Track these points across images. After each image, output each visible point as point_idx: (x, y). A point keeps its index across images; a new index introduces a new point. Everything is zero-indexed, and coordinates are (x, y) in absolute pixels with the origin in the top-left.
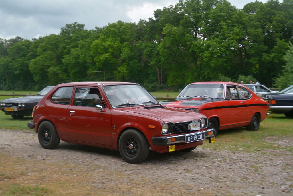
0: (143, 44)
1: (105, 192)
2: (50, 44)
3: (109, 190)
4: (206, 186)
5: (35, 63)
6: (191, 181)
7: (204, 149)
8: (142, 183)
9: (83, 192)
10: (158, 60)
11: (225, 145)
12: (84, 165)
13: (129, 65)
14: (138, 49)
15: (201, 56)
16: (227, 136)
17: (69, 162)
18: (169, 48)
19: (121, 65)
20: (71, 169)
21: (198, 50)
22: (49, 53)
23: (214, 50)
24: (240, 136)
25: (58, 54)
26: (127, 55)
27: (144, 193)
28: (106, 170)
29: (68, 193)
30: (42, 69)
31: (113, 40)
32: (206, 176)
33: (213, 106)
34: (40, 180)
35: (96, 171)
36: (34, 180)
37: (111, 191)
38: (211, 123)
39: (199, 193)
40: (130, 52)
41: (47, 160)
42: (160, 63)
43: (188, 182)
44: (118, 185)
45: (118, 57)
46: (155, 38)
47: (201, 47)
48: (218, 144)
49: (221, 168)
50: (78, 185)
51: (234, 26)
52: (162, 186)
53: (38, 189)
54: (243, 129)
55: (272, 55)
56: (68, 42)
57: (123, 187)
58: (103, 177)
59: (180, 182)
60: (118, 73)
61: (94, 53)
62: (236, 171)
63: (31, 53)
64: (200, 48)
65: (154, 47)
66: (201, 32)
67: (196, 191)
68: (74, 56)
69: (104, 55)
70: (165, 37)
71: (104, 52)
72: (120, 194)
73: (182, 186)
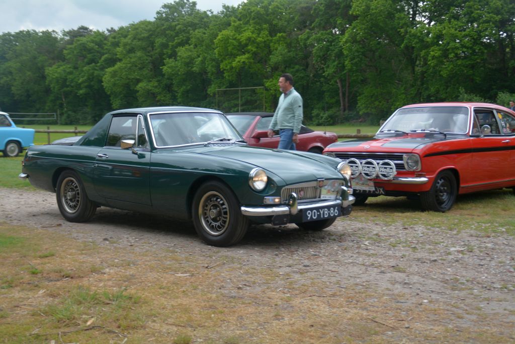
0: (312, 35)
1: (243, 303)
2: (139, 40)
3: (248, 300)
4: (434, 296)
5: (114, 74)
6: (405, 287)
7: (429, 229)
8: (310, 289)
9: (203, 304)
10: (340, 65)
11: (471, 223)
12: (204, 256)
14: (303, 46)
15: (424, 56)
16: (474, 205)
17: (177, 250)
18: (361, 42)
19: (272, 76)
20: (181, 262)
21: (418, 45)
22: (138, 55)
23: (451, 44)
24: (500, 206)
25: (154, 57)
26: (281, 56)
27: (315, 307)
28: (244, 265)
29: (174, 304)
30: (127, 86)
31: (256, 29)
32: (433, 279)
33: (446, 149)
34: (125, 281)
35: (226, 266)
36: (114, 282)
37: (253, 302)
38: (442, 181)
39: (421, 310)
40: (286, 50)
41: (137, 246)
42: (345, 72)
43: (398, 289)
44: (266, 292)
45: (266, 61)
46: (335, 23)
47: (425, 39)
48: (456, 221)
49: (462, 264)
50: (193, 291)
52: (349, 295)
53: (121, 297)
54: (505, 193)
56: (171, 36)
57: (277, 297)
58: (239, 278)
59: (382, 288)
60: (265, 92)
61: (219, 55)
62: (491, 269)
63: (106, 56)
64: (422, 41)
65: (333, 41)
66: (425, 11)
67: (414, 305)
68: (183, 60)
69: (238, 57)
70: (354, 22)
71: (239, 53)
72: (269, 308)
73: (388, 295)
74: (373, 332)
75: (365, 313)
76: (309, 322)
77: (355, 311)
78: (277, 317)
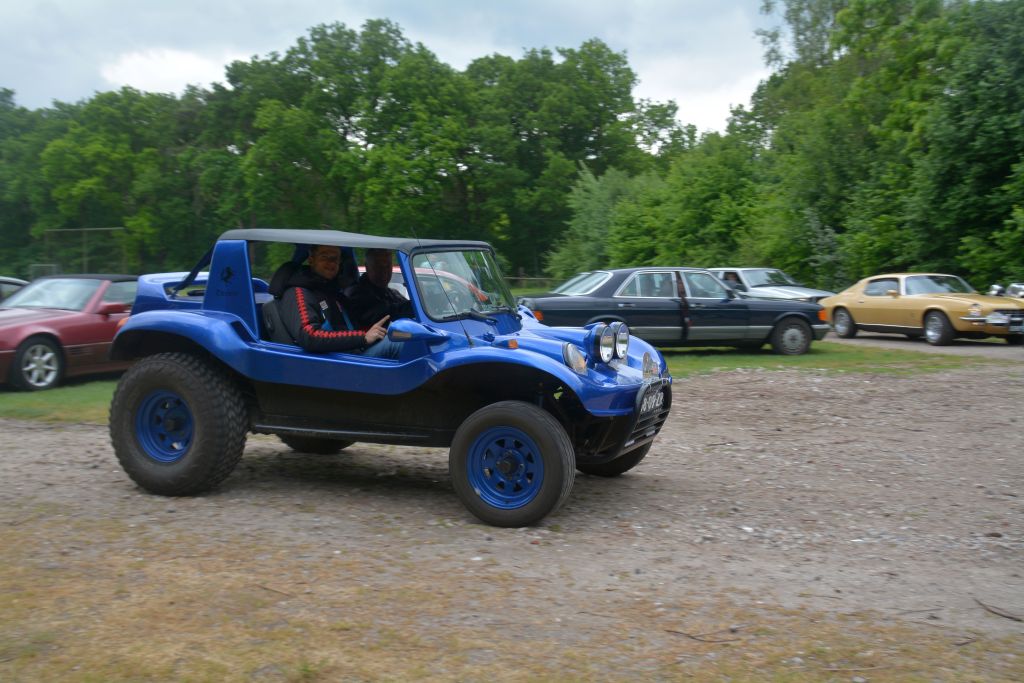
0: (198, 154)
1: (69, 577)
4: (350, 544)
6: (311, 535)
8: (176, 546)
10: (241, 199)
12: (7, 505)
13: (157, 212)
14: (184, 169)
15: (360, 190)
18: (273, 167)
19: (135, 213)
21: (350, 176)
23: (395, 177)
26: (152, 183)
27: (179, 574)
28: (74, 516)
31: (109, 141)
35: (45, 520)
37: (84, 574)
39: (330, 565)
40: (159, 175)
42: (249, 209)
43: (302, 538)
44: (106, 556)
45: (126, 189)
46: (231, 138)
47: (360, 168)
51: (443, 113)
52: (230, 553)
55: (536, 195)
60: (125, 235)
61: (50, 176)
64: (356, 170)
65: (230, 164)
66: (359, 129)
69: (81, 181)
70: (261, 138)
71: (84, 175)
73: (287, 547)
74: (259, 604)
75: (251, 577)
76: (168, 598)
77: (237, 575)
78: (121, 594)
